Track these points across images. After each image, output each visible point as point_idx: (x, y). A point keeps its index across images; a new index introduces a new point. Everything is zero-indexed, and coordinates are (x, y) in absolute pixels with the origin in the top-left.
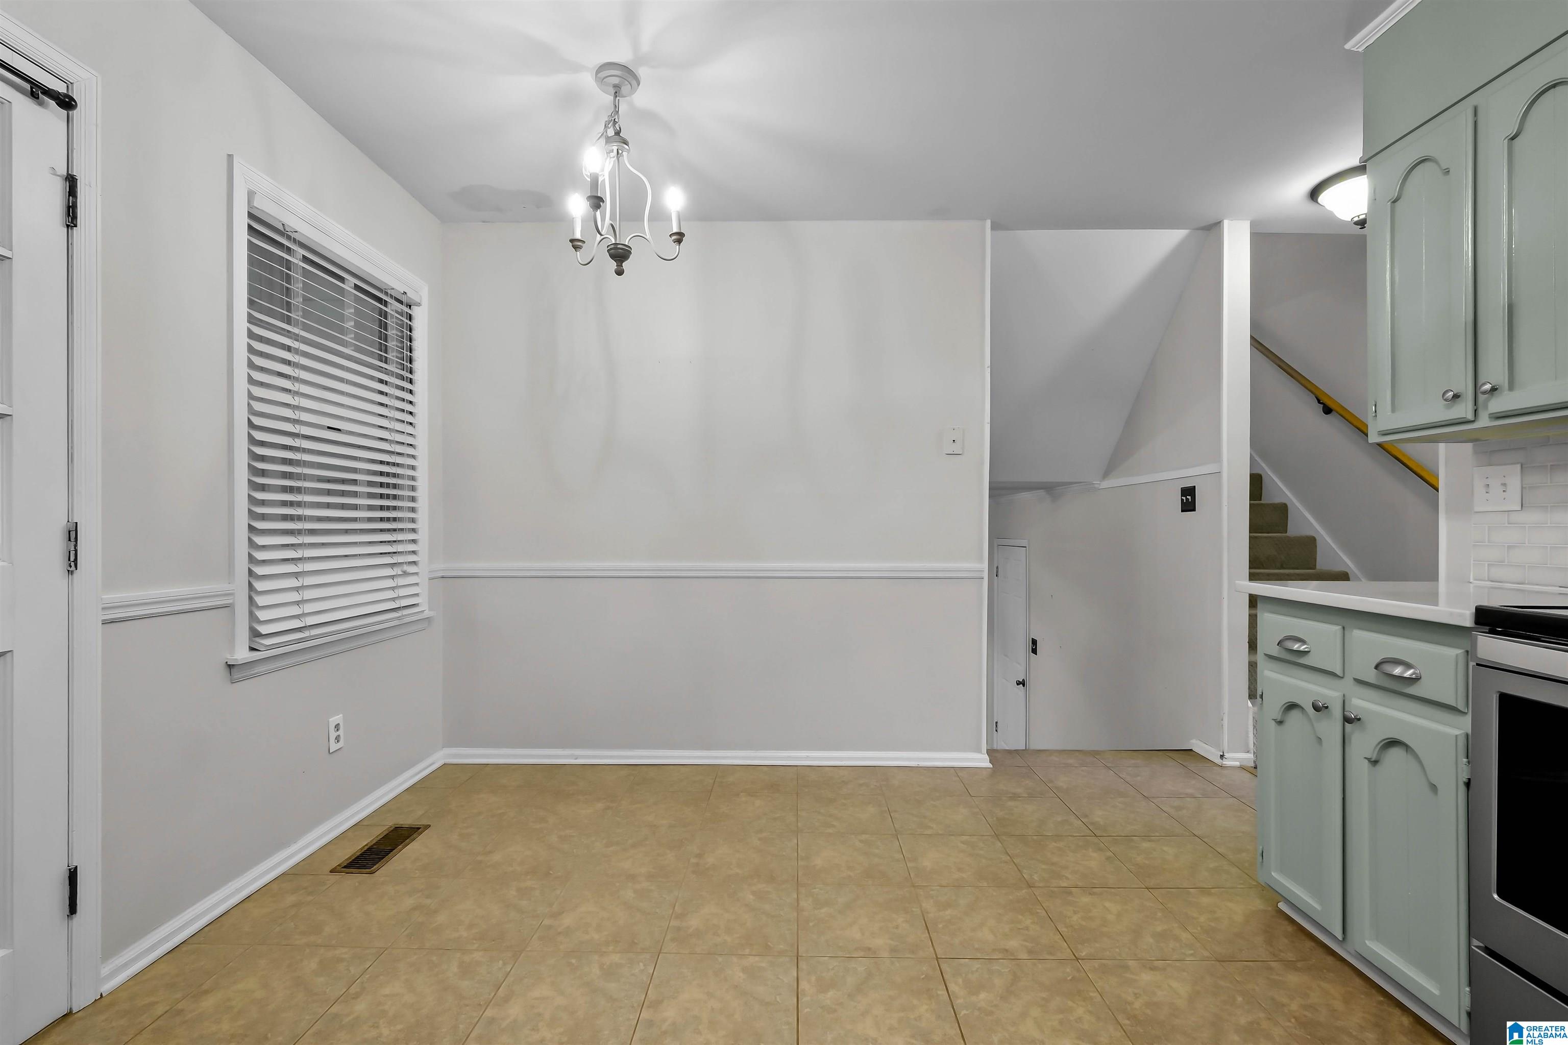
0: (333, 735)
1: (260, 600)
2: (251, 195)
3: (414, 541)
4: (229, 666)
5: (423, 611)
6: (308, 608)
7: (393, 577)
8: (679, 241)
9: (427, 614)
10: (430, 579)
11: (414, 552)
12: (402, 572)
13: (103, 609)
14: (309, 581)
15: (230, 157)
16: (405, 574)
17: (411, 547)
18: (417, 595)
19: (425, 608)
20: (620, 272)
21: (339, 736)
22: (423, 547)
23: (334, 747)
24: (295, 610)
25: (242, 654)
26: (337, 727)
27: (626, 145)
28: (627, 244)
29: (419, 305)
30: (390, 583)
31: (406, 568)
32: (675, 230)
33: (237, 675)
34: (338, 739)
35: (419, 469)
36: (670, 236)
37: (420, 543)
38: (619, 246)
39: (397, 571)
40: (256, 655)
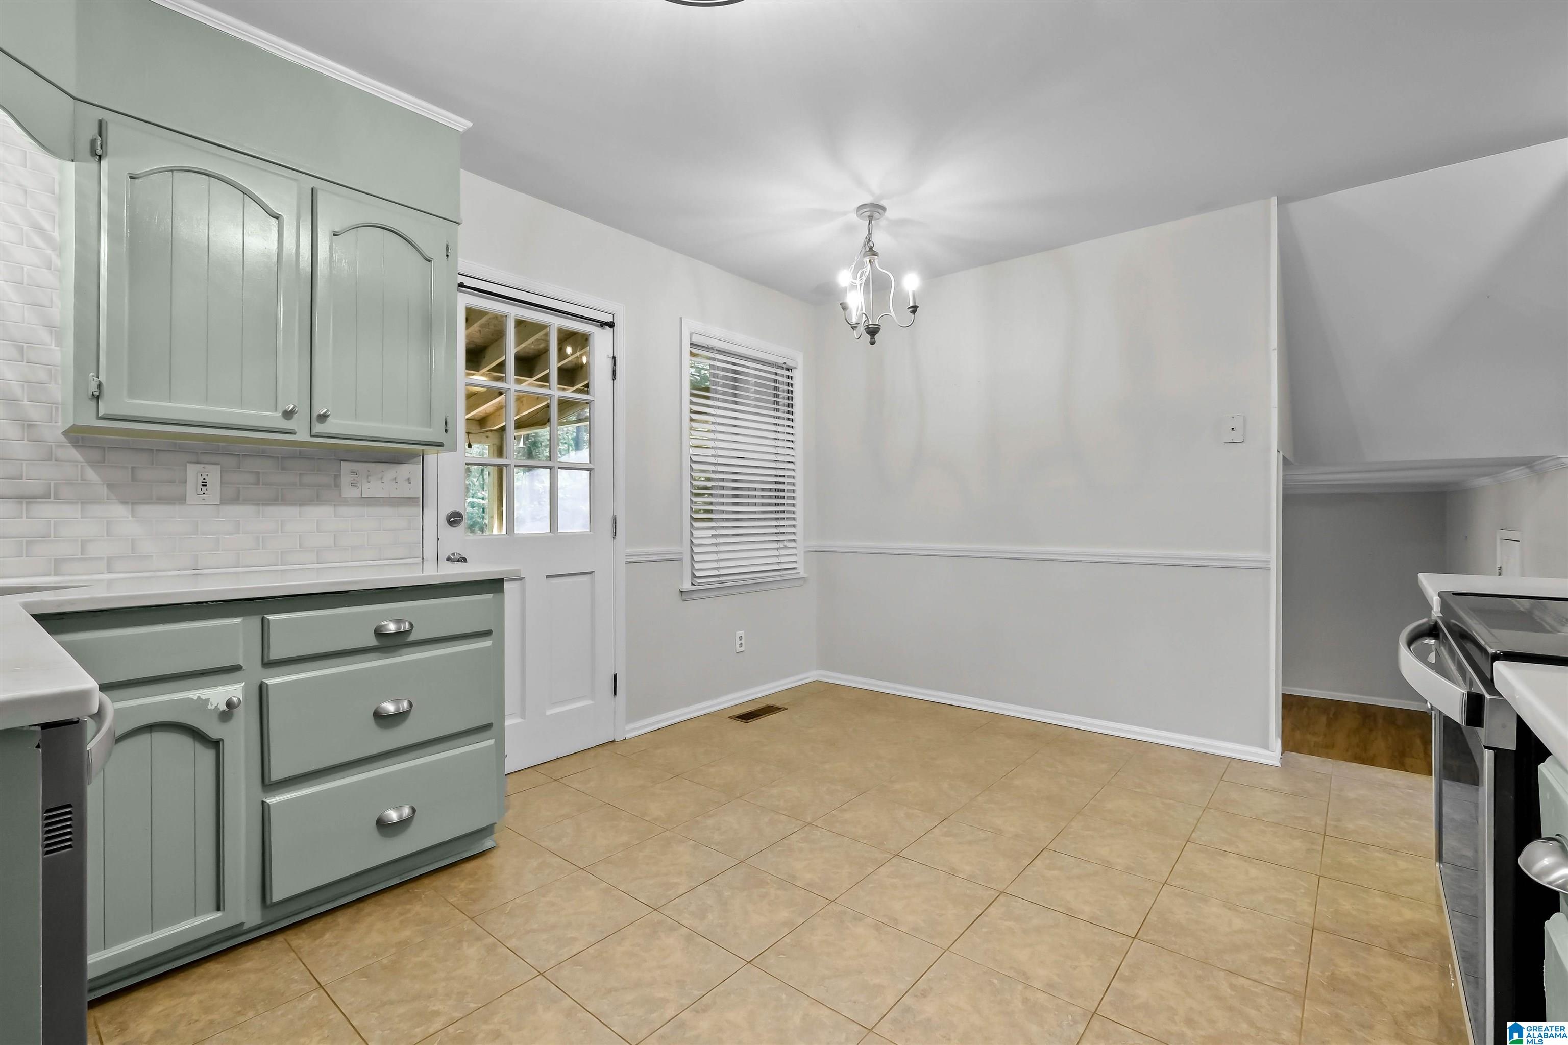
0: (738, 642)
1: (696, 558)
2: (691, 335)
3: (794, 526)
4: (681, 591)
5: (799, 573)
6: (722, 564)
7: (778, 549)
8: (914, 312)
9: (802, 574)
10: (805, 552)
11: (794, 533)
12: (784, 546)
13: (626, 556)
14: (722, 548)
15: (681, 318)
16: (786, 547)
17: (792, 530)
18: (795, 562)
19: (802, 572)
20: (873, 343)
21: (742, 643)
22: (799, 530)
23: (739, 650)
24: (715, 565)
25: (687, 586)
26: (741, 638)
27: (876, 255)
28: (877, 323)
29: (795, 368)
30: (776, 553)
31: (785, 543)
32: (911, 305)
33: (685, 597)
34: (741, 645)
35: (797, 478)
36: (908, 308)
37: (798, 527)
38: (870, 326)
39: (781, 545)
40: (694, 588)
